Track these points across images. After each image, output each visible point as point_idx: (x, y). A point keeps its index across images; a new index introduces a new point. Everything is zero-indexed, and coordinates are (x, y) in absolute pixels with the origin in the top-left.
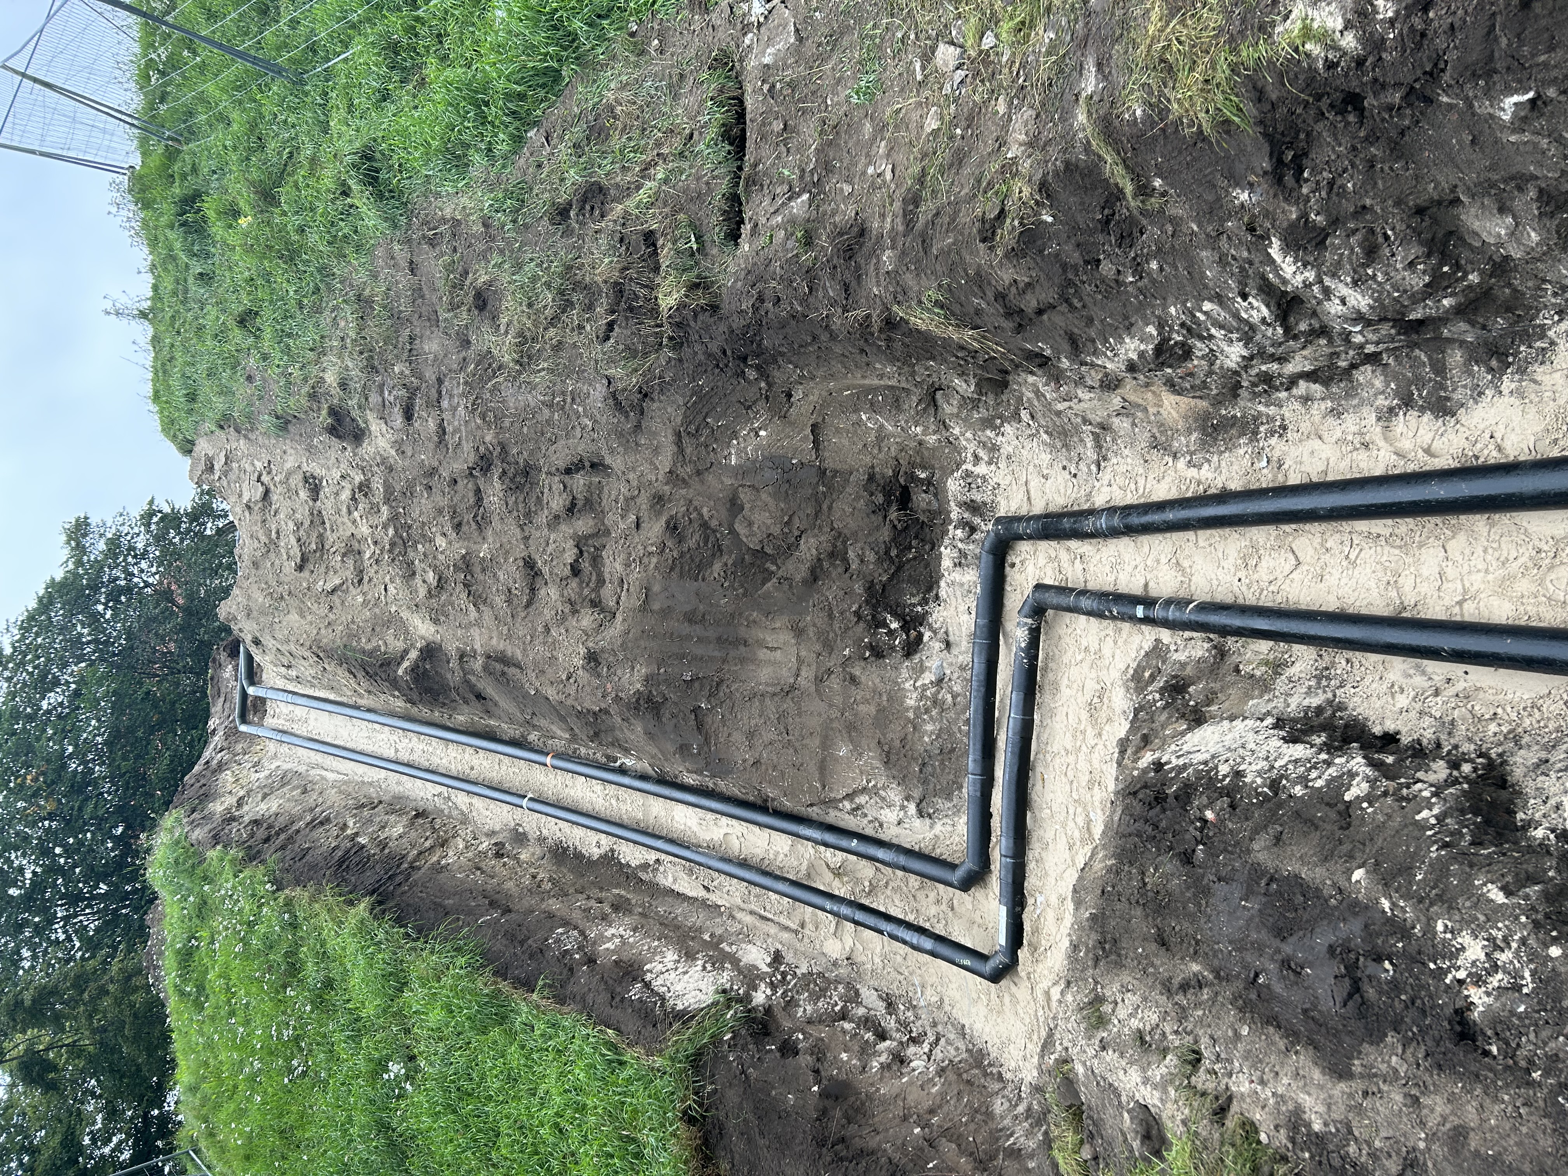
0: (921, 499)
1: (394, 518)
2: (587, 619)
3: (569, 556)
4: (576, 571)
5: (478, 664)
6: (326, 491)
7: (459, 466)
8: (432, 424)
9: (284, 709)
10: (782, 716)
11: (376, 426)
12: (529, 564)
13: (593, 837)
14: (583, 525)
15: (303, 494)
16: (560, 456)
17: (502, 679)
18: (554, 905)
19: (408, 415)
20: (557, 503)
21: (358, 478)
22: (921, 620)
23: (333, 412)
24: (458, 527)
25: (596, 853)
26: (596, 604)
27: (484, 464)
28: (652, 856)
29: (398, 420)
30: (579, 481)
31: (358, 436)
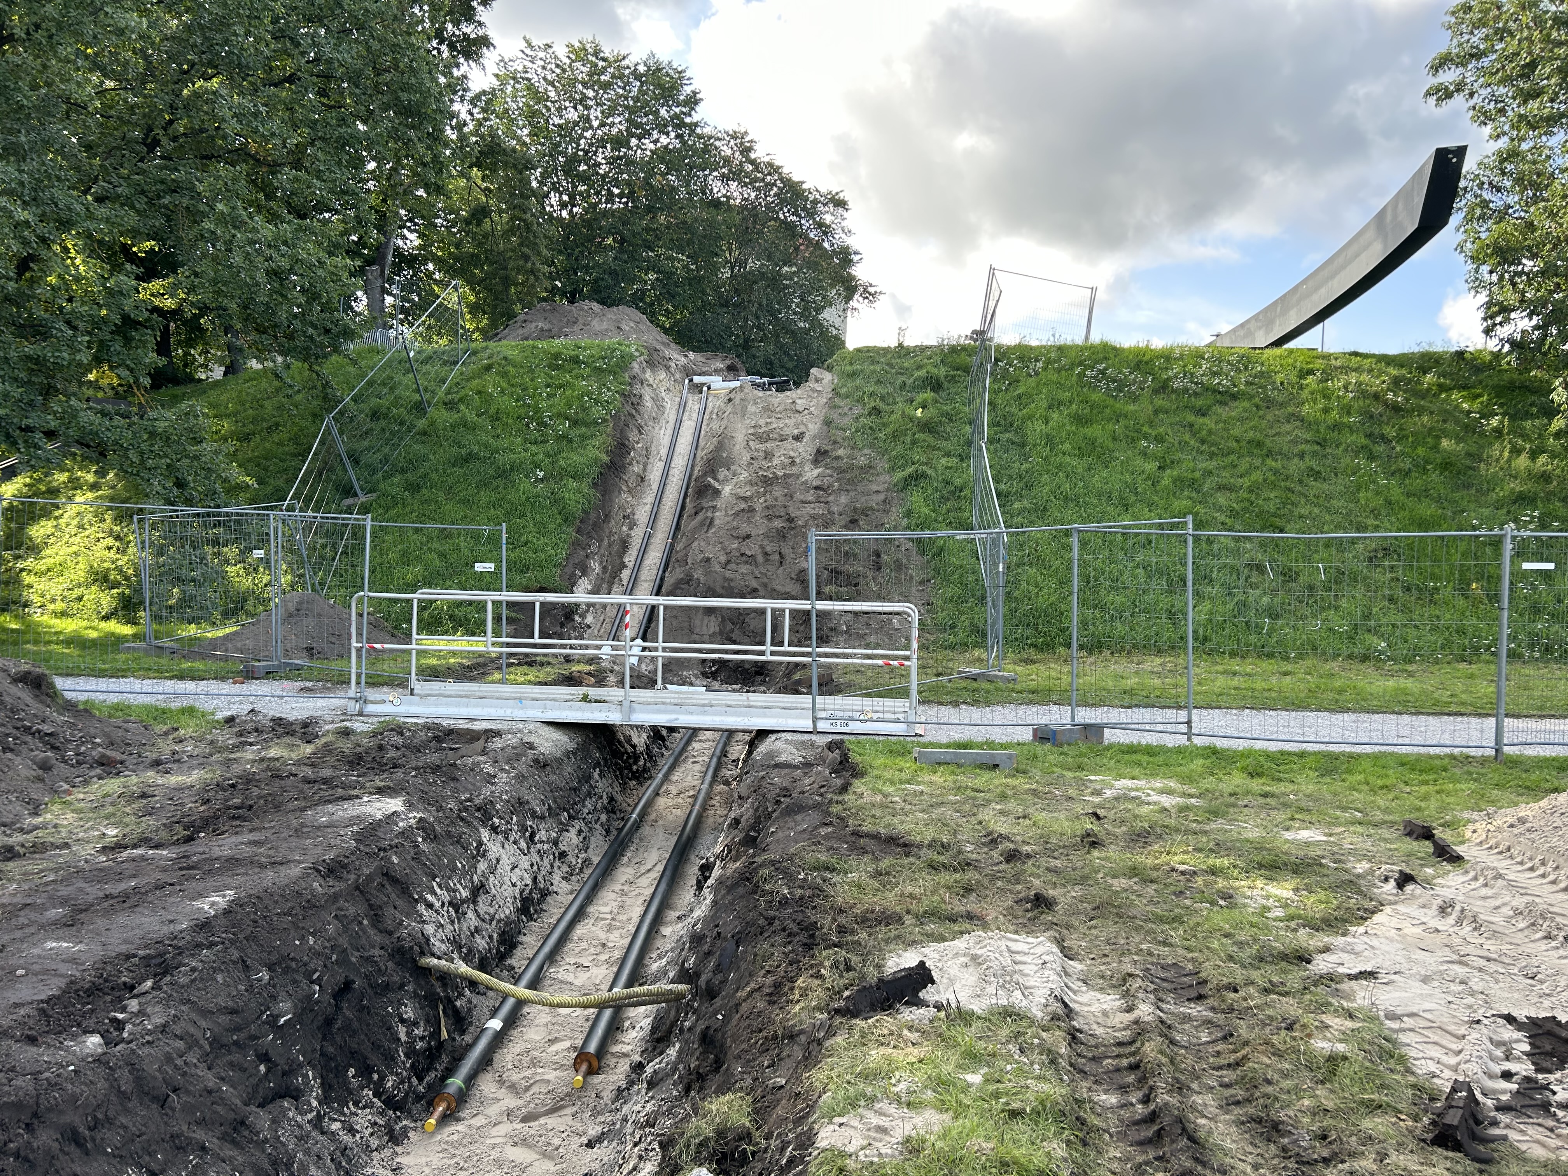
0: (759, 679)
1: (776, 477)
2: (723, 559)
3: (748, 553)
4: (743, 555)
5: (709, 514)
6: (795, 444)
7: (791, 510)
8: (811, 498)
9: (696, 407)
10: (682, 629)
11: (816, 472)
12: (748, 536)
13: (633, 559)
14: (760, 559)
15: (796, 432)
16: (786, 551)
17: (702, 524)
18: (606, 542)
19: (816, 488)
20: (768, 549)
21: (798, 461)
22: (715, 679)
23: (826, 452)
24: (767, 508)
25: (626, 560)
26: (729, 562)
27: (791, 520)
28: (625, 583)
29: (815, 484)
30: (776, 557)
31: (816, 462)
